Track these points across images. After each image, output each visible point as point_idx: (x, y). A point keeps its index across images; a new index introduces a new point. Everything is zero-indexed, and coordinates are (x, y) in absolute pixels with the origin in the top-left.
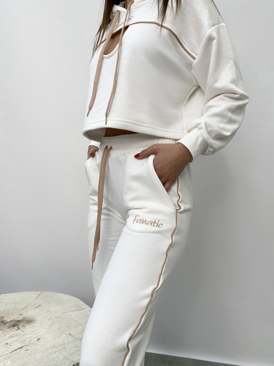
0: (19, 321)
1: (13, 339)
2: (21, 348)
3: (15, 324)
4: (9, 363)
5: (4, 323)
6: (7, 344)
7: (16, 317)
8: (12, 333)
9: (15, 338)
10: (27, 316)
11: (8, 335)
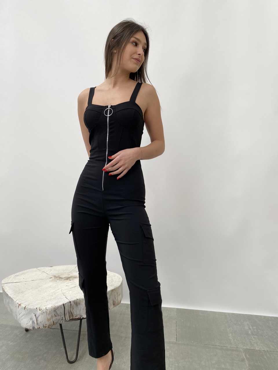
0: (69, 277)
1: (69, 284)
2: (75, 287)
3: (68, 278)
4: (71, 292)
5: (61, 278)
6: (67, 286)
7: (66, 276)
8: (68, 282)
9: (70, 284)
10: (73, 275)
11: (66, 283)
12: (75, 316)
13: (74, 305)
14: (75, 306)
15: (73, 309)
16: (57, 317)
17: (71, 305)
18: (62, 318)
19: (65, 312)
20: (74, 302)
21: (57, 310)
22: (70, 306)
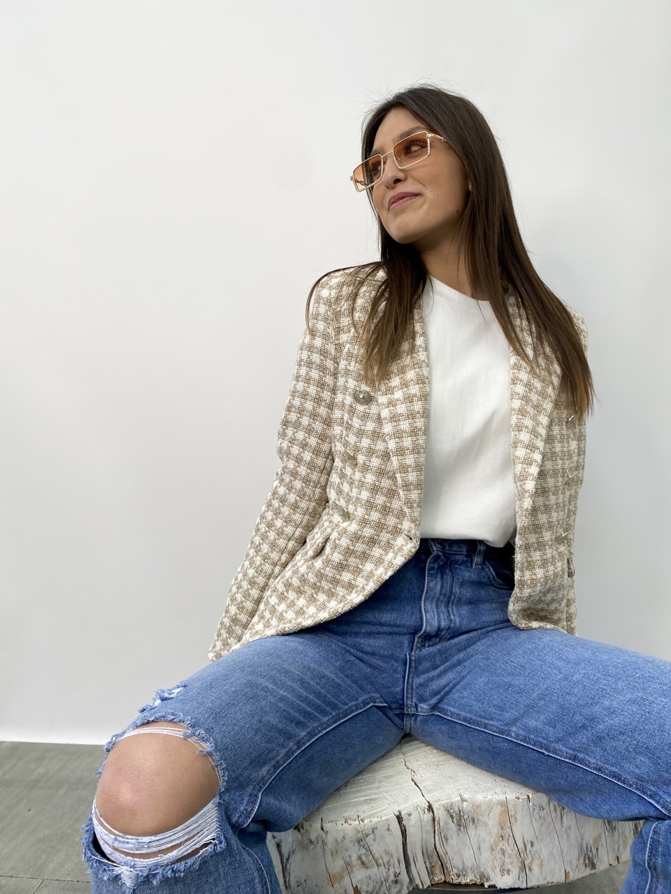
12: (455, 871)
13: (446, 824)
14: (453, 827)
15: (446, 840)
16: (369, 872)
17: (434, 820)
18: (397, 875)
19: (409, 852)
20: (448, 811)
21: (369, 840)
22: (429, 827)
